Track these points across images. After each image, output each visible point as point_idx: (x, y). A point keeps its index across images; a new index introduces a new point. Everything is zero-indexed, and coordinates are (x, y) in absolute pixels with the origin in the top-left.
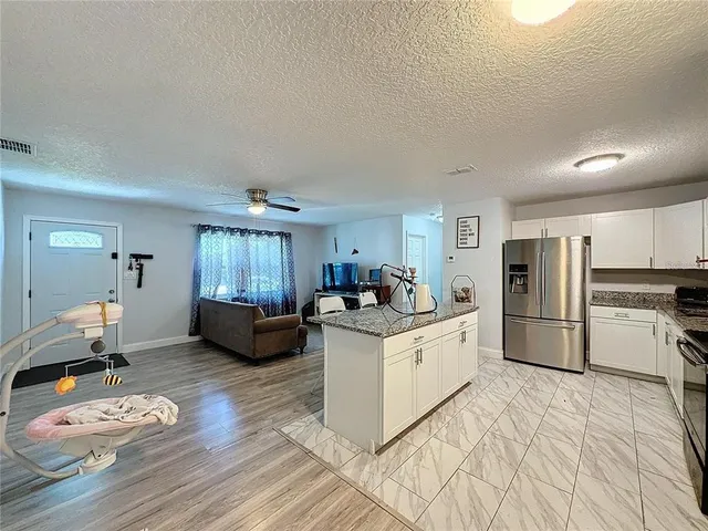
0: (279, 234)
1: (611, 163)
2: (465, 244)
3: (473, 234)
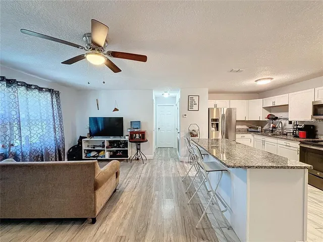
0: (49, 90)
1: (268, 82)
2: (192, 108)
3: (196, 104)
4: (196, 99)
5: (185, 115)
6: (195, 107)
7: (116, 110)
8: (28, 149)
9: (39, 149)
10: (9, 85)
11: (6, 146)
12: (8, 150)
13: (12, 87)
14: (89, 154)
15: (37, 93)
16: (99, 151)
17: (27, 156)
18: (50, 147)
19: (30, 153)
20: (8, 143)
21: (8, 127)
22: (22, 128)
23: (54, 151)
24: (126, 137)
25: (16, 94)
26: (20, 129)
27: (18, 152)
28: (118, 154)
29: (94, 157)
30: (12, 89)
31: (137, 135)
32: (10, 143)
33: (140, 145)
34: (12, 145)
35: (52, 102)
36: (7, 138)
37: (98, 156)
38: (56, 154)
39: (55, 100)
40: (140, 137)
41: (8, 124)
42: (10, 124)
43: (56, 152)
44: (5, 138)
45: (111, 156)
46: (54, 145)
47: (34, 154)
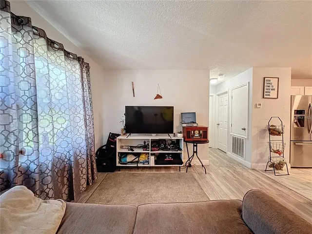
0: (78, 58)
2: (269, 95)
3: (274, 89)
4: (274, 82)
5: (260, 105)
6: (273, 94)
7: (158, 97)
8: (50, 158)
9: (66, 156)
10: (16, 27)
11: (9, 156)
12: (12, 165)
13: (23, 32)
14: (125, 159)
15: (63, 58)
16: (138, 155)
17: (47, 171)
18: (80, 151)
19: (53, 165)
20: (13, 148)
21: (13, 112)
22: (40, 118)
23: (85, 157)
24: (179, 135)
25: (30, 48)
26: (37, 119)
27: (33, 167)
28: (167, 159)
29: (132, 162)
30: (23, 36)
31: (197, 132)
32: (16, 150)
33: (196, 146)
34: (22, 152)
35: (82, 78)
36: (12, 139)
37: (138, 162)
38: (87, 163)
39: (85, 75)
40: (200, 135)
41: (14, 107)
42: (18, 108)
43: (87, 159)
44: (7, 139)
45: (156, 162)
46: (85, 148)
47: (58, 166)
